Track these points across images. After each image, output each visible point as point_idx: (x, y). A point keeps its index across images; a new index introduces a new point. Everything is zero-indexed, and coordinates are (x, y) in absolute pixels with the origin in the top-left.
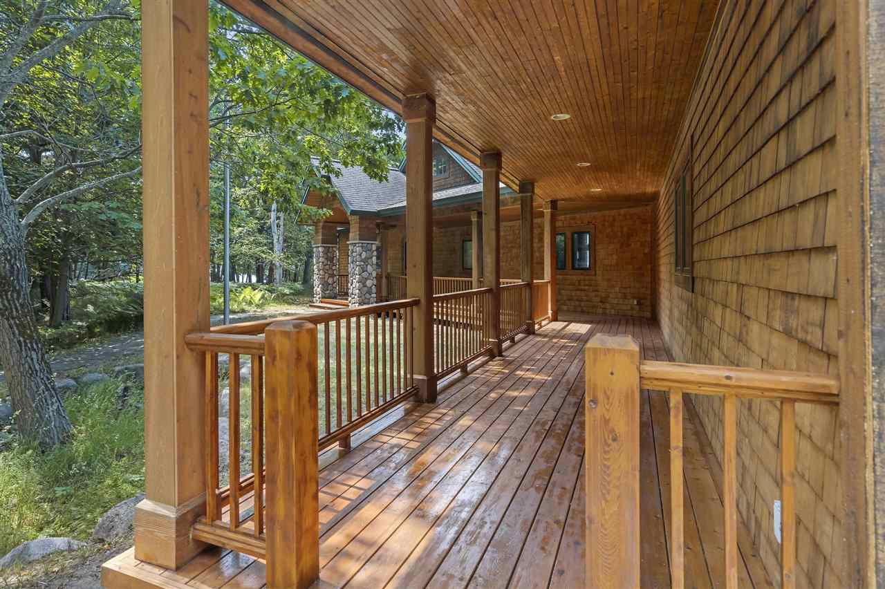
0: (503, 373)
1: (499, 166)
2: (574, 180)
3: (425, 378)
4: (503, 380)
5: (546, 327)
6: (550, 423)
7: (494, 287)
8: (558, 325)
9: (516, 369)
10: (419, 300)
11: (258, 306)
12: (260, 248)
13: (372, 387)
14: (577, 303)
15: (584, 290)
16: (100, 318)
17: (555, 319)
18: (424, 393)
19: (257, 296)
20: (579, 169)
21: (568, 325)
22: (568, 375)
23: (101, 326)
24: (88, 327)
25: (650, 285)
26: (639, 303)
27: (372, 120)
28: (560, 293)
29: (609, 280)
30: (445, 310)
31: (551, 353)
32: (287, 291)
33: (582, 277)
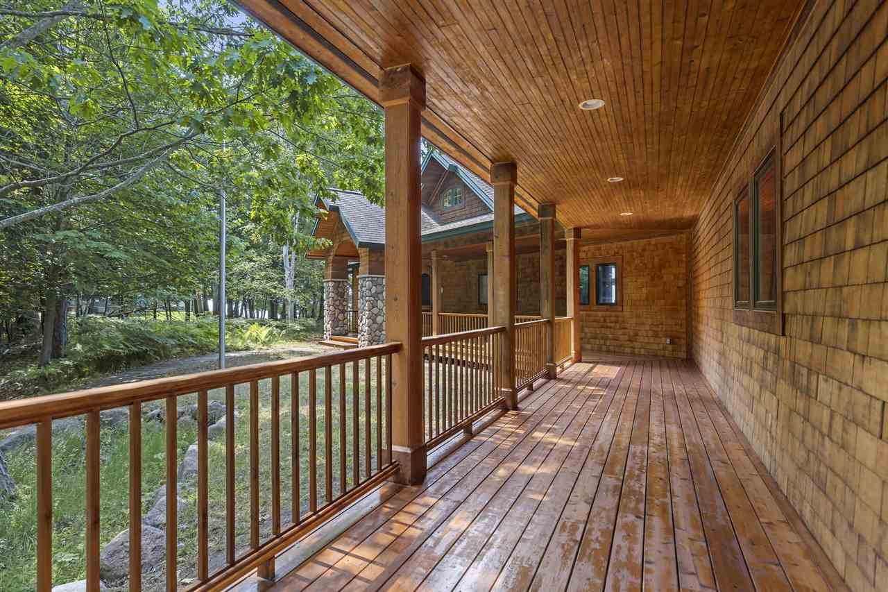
0: (517, 435)
1: (514, 179)
2: (601, 200)
3: (409, 451)
4: (518, 445)
5: (570, 370)
6: (582, 526)
7: (507, 326)
8: (583, 368)
9: (534, 429)
10: (401, 345)
11: (264, 343)
12: (271, 284)
13: (362, 444)
14: (602, 342)
15: (611, 328)
16: (86, 357)
17: (579, 360)
18: (407, 472)
19: (264, 332)
20: (608, 186)
21: (592, 368)
22: (601, 439)
23: (88, 366)
24: (75, 366)
25: (684, 321)
26: (672, 342)
27: (370, 136)
28: (582, 331)
29: (638, 316)
30: (459, 348)
31: (577, 406)
32: (297, 327)
33: (608, 313)
